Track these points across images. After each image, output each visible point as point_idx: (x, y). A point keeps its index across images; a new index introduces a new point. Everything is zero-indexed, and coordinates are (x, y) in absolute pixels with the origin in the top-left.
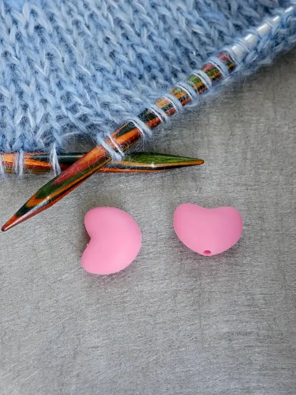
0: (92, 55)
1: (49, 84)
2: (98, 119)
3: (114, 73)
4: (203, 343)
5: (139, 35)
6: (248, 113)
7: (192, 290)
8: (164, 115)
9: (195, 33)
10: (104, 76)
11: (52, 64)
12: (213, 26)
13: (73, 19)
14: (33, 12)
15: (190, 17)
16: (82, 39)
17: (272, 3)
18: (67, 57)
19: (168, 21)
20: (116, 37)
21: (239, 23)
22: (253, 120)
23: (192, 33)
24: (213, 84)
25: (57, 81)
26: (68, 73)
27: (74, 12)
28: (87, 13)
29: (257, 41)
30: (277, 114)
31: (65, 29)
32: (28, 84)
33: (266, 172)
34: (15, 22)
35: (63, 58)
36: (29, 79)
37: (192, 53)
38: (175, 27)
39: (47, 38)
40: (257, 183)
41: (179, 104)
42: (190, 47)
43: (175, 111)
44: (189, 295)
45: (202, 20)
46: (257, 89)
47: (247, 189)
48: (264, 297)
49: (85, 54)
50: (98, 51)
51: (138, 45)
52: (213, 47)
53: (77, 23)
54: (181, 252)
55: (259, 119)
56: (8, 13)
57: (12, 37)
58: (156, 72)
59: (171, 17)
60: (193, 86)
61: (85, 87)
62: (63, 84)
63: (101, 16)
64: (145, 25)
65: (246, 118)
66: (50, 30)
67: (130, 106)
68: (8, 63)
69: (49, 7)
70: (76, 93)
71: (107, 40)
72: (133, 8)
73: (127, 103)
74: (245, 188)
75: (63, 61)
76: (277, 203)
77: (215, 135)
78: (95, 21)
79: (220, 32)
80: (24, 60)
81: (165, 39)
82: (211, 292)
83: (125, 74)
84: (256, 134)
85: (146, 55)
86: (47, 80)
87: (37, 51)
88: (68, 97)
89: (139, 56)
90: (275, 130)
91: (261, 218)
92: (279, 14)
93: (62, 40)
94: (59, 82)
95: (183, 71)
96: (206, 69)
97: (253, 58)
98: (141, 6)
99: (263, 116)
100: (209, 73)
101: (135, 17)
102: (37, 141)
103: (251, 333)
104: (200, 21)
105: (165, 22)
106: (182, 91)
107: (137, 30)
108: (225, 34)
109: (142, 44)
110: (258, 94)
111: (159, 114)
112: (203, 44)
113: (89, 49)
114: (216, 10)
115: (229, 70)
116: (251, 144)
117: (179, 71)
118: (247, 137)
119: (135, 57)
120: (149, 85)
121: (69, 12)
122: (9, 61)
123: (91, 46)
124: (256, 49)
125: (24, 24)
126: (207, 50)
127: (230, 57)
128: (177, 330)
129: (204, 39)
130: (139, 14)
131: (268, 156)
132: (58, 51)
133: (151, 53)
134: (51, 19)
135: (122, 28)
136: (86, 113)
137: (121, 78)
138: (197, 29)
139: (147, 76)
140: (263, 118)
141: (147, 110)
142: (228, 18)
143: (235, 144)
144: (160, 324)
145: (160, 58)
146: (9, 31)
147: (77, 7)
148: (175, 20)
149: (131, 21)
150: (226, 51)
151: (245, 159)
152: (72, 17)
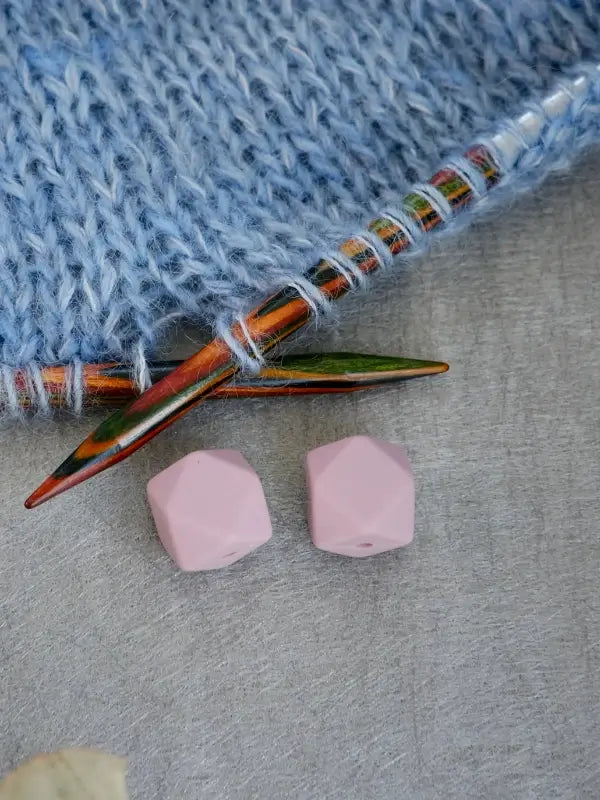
0: (207, 155)
1: (123, 218)
2: (223, 284)
3: (254, 190)
4: (420, 769)
5: (301, 113)
6: (509, 299)
7: (397, 661)
8: (358, 272)
9: (413, 112)
10: (233, 196)
11: (127, 178)
12: (449, 99)
13: (168, 85)
14: (85, 77)
15: (403, 78)
16: (187, 124)
17: (566, 54)
18: (156, 162)
19: (359, 86)
20: (255, 118)
21: (502, 92)
22: (521, 312)
23: (407, 112)
24: (454, 212)
25: (138, 210)
26: (161, 195)
27: (170, 71)
28: (195, 74)
29: (542, 125)
30: (569, 299)
31: (152, 106)
32: (81, 222)
33: (548, 417)
34: (51, 99)
35: (149, 166)
36: (82, 212)
37: (409, 151)
38: (373, 96)
39: (115, 126)
40: (529, 441)
41: (387, 251)
42: (403, 139)
43: (379, 265)
44: (391, 672)
45: (427, 83)
46: (528, 251)
47: (509, 453)
48: (544, 675)
49: (194, 155)
50: (220, 148)
51: (299, 135)
52: (452, 138)
53: (175, 94)
54: (374, 583)
55: (533, 311)
56: (37, 84)
57: (47, 129)
58: (336, 187)
59: (364, 76)
60: (413, 215)
61: (196, 221)
62: (151, 218)
63: (224, 76)
64: (312, 93)
65: (506, 308)
66: (122, 110)
67: (286, 256)
68: (40, 182)
69: (117, 63)
70: (177, 233)
71: (237, 126)
72: (288, 59)
73: (280, 249)
74: (504, 450)
75: (150, 171)
76: (570, 481)
77: (443, 344)
78: (211, 89)
79: (465, 110)
80: (70, 174)
81: (352, 123)
82: (435, 664)
83: (275, 193)
84: (527, 340)
85: (317, 155)
86: (119, 210)
87: (96, 152)
88: (160, 242)
89: (303, 157)
90: (566, 332)
91: (537, 512)
92: (586, 74)
93: (147, 128)
94: (144, 213)
95: (393, 187)
96: (439, 181)
97: (534, 161)
98: (303, 54)
99: (539, 304)
100: (444, 188)
101: (294, 77)
102: (107, 338)
103: (518, 750)
104: (423, 85)
105: (352, 87)
106: (391, 225)
107: (297, 103)
108: (475, 113)
109: (309, 132)
110: (528, 261)
111: (347, 269)
112: (430, 133)
113: (200, 144)
114: (455, 65)
115: (486, 182)
116: (517, 362)
117: (383, 187)
118: (508, 347)
119: (294, 159)
120: (326, 214)
121: (160, 73)
122: (41, 178)
123: (205, 138)
124: (540, 143)
125: (69, 103)
126: (438, 146)
127: (489, 156)
128: (369, 743)
129: (432, 122)
130: (300, 72)
131: (552, 385)
132: (138, 150)
133: (327, 151)
134: (124, 87)
135: (267, 100)
136: (197, 273)
137: (268, 201)
138: (418, 102)
139: (318, 197)
140: (541, 307)
141: (322, 261)
142: (478, 84)
143: (485, 362)
144: (332, 729)
145: (346, 161)
146: (40, 119)
147: (176, 62)
148: (373, 83)
149: (284, 86)
150: (480, 147)
151: (505, 391)
152: (166, 80)
